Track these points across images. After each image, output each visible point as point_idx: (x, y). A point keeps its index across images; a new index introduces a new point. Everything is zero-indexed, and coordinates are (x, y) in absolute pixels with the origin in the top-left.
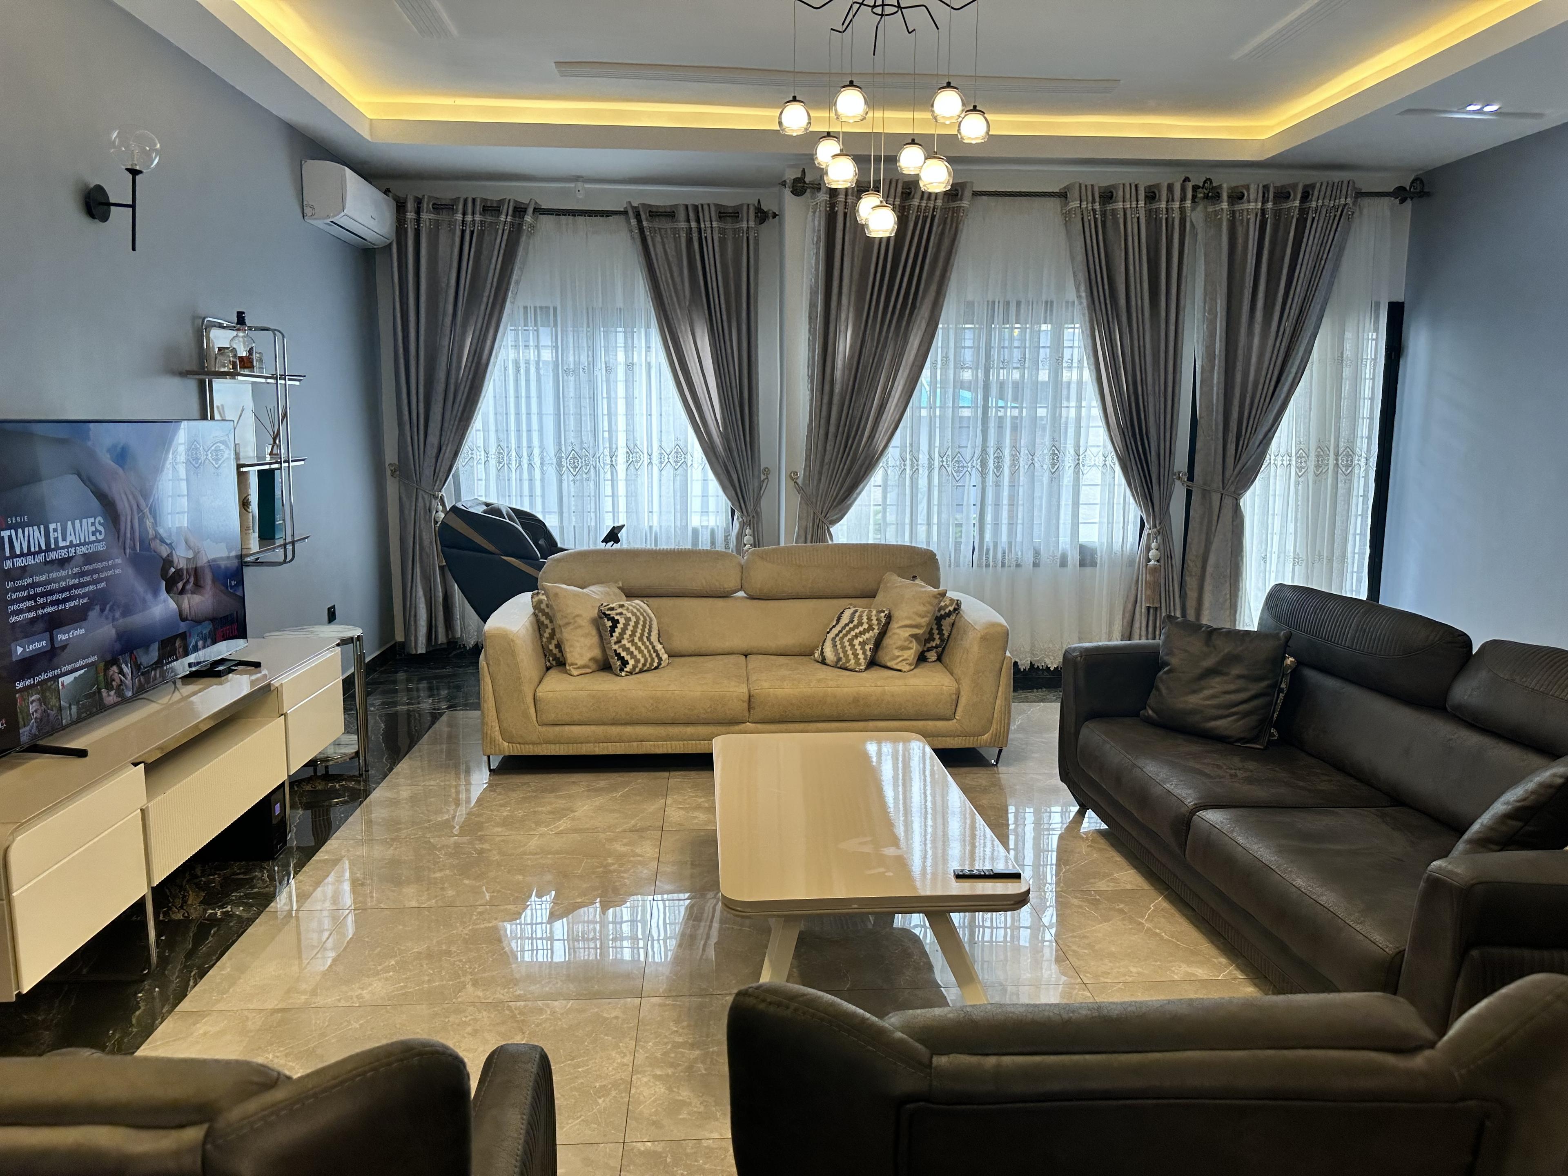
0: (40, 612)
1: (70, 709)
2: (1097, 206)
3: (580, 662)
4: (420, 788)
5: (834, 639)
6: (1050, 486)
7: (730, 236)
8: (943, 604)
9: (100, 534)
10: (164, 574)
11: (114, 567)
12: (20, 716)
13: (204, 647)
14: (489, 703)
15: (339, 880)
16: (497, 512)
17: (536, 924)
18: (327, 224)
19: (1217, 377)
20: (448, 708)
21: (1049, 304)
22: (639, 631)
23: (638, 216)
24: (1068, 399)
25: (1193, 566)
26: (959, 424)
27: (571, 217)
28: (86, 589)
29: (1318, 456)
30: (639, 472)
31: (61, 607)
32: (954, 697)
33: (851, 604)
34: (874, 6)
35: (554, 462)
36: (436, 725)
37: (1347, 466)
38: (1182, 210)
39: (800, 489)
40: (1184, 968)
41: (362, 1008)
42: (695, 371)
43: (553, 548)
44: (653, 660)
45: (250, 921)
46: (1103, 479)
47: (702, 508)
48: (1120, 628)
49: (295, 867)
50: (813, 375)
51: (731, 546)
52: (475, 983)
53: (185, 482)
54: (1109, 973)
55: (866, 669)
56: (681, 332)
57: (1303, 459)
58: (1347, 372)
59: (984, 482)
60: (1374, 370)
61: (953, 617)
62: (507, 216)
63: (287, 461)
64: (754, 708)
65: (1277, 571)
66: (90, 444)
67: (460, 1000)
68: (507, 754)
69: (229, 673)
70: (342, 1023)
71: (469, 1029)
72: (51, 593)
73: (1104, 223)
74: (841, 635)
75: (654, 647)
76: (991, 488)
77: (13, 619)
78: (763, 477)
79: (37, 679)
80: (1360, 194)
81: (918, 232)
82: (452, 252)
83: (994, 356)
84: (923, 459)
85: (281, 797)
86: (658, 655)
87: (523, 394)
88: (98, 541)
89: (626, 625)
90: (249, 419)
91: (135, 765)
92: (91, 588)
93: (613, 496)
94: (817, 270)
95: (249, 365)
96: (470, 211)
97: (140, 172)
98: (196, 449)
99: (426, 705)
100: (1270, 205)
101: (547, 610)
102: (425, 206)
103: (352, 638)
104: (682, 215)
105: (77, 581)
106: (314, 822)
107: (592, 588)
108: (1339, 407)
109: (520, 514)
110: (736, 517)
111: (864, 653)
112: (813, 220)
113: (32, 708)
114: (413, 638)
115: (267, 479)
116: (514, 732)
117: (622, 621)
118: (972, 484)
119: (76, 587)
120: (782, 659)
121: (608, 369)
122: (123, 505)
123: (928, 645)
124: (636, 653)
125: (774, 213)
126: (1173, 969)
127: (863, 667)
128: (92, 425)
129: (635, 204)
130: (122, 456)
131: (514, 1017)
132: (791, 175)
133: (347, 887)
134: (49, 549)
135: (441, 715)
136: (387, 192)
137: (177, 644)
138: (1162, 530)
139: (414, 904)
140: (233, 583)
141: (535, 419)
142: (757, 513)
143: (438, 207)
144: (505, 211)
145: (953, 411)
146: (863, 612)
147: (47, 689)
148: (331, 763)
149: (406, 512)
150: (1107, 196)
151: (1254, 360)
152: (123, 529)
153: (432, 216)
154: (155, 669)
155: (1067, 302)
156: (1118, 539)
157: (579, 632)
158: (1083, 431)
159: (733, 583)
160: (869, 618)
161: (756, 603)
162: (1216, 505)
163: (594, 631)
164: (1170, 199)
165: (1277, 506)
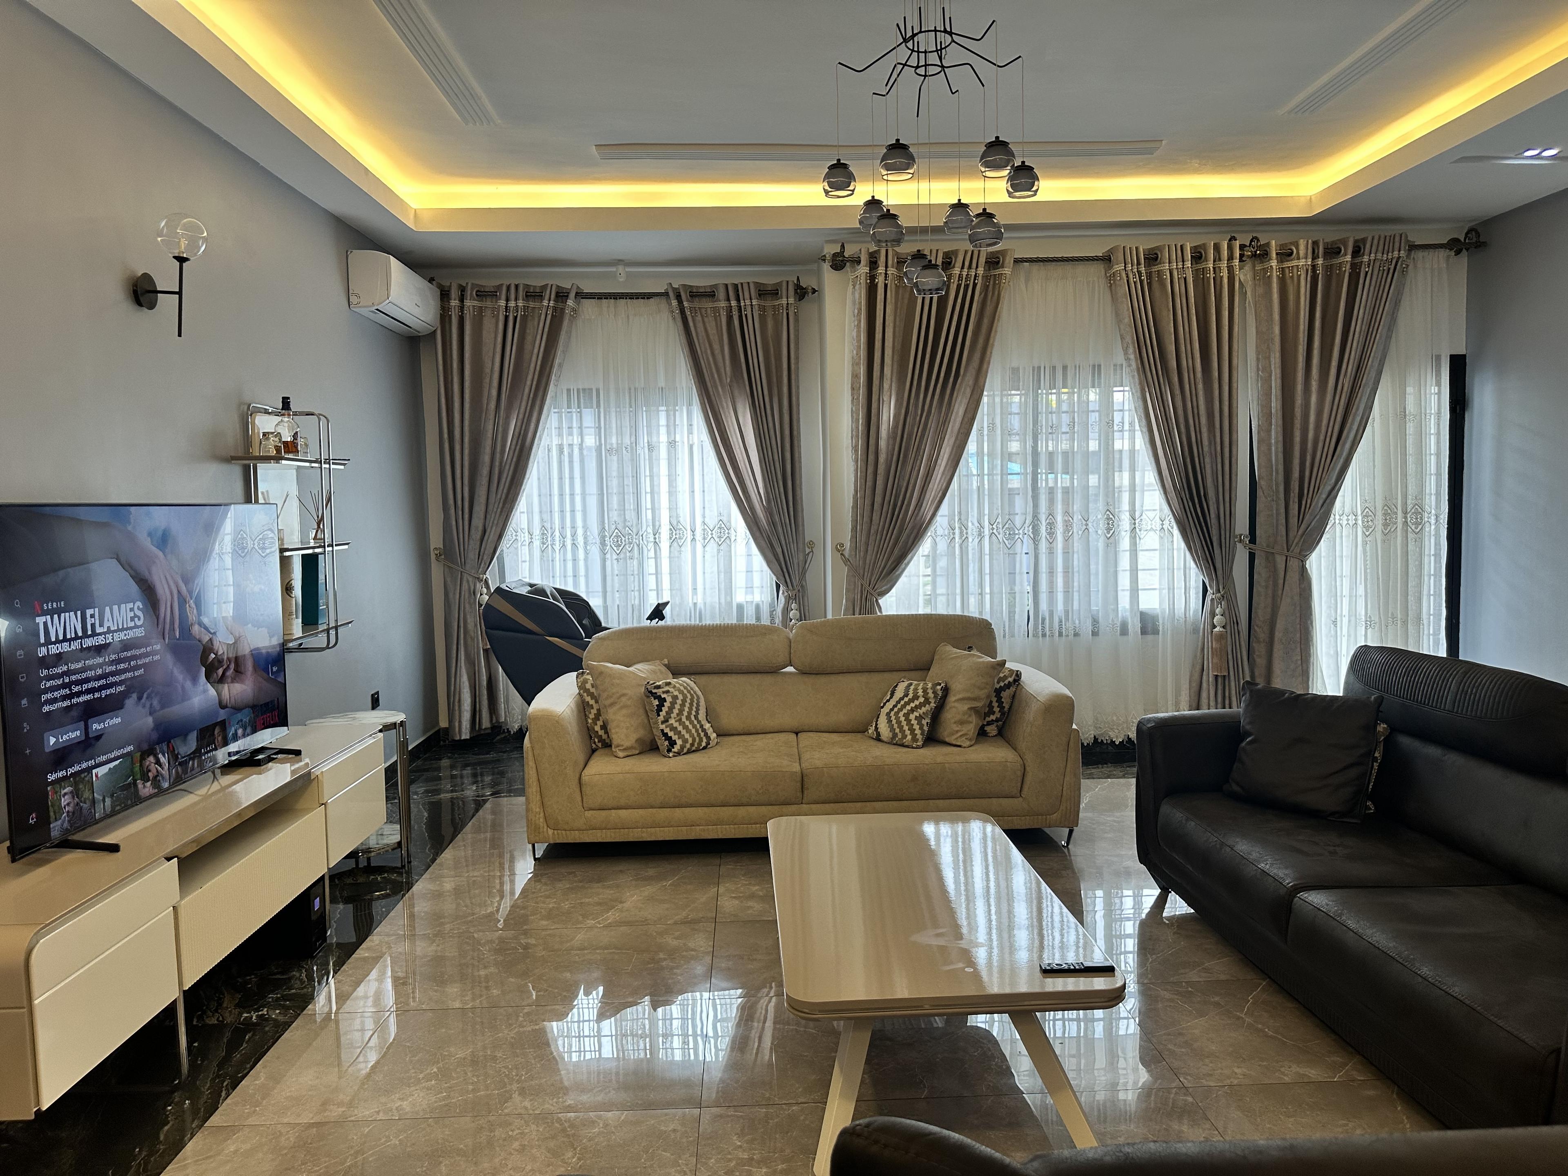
0: (74, 701)
1: (104, 801)
2: (1143, 269)
3: (627, 744)
4: (462, 879)
5: (888, 714)
6: (1106, 553)
7: (770, 313)
8: (1002, 675)
9: (139, 620)
10: (204, 660)
11: (153, 653)
12: (51, 809)
13: (244, 736)
14: (532, 788)
15: (381, 979)
16: (541, 591)
17: (584, 1021)
18: (372, 312)
19: (1275, 434)
20: (491, 795)
21: (1097, 369)
22: (686, 709)
23: (678, 297)
24: (1121, 463)
25: (1261, 632)
26: (1010, 493)
27: (612, 301)
28: (123, 677)
29: (1385, 514)
30: (683, 549)
31: (97, 695)
32: (1019, 773)
33: (905, 677)
34: (918, 67)
35: (598, 541)
36: (481, 812)
37: (1417, 524)
38: (1230, 269)
39: (846, 561)
40: (1295, 1068)
41: (403, 1121)
42: (737, 447)
43: (597, 628)
44: (701, 740)
45: (288, 1025)
46: (1162, 544)
47: (746, 584)
48: (1187, 699)
49: (334, 965)
50: (857, 446)
51: (777, 621)
52: (522, 1092)
53: (231, 571)
54: (1211, 1075)
55: (923, 746)
56: (723, 408)
57: (1370, 518)
58: (1410, 428)
59: (1036, 548)
60: (1439, 425)
61: (1012, 689)
62: (550, 300)
63: (331, 545)
64: (808, 789)
65: (1349, 636)
66: (130, 528)
67: (506, 1111)
68: (552, 842)
69: (269, 762)
70: (380, 1139)
71: (516, 1145)
72: (87, 680)
73: (1150, 284)
74: (896, 710)
75: (702, 726)
76: (1044, 556)
77: (46, 709)
78: (807, 550)
79: (71, 771)
80: (1413, 247)
81: (959, 300)
82: (496, 338)
83: (1041, 421)
84: (972, 527)
85: (321, 891)
86: (706, 734)
87: (567, 475)
88: (136, 627)
89: (673, 704)
90: (294, 506)
91: (169, 859)
92: (129, 675)
93: (657, 574)
94: (859, 341)
95: (294, 450)
96: (513, 296)
97: (186, 259)
98: (243, 538)
99: (470, 792)
100: (1320, 261)
101: (593, 690)
102: (469, 293)
103: (395, 724)
104: (721, 294)
105: (113, 668)
106: (355, 917)
107: (639, 666)
108: (1404, 462)
109: (564, 594)
110: (781, 592)
111: (921, 728)
112: (853, 293)
113: (64, 801)
114: (457, 724)
115: (310, 563)
116: (559, 818)
117: (669, 699)
118: (1025, 551)
119: (113, 674)
120: (835, 737)
121: (651, 448)
122: (163, 591)
123: (988, 719)
124: (684, 732)
125: (813, 289)
126: (1283, 1069)
127: (920, 743)
128: (132, 509)
129: (675, 286)
130: (164, 540)
131: (564, 1130)
132: (831, 249)
133: (389, 984)
134: (85, 635)
135: (485, 801)
136: (431, 280)
137: (216, 732)
138: (1227, 595)
139: (457, 1005)
140: (275, 669)
141: (578, 499)
142: (802, 586)
143: (481, 294)
144: (547, 297)
145: (1002, 478)
146: (919, 685)
147: (80, 780)
148: (373, 854)
149: (451, 595)
150: (1152, 258)
152: (162, 615)
153: (476, 303)
154: (193, 759)
155: (1115, 365)
156: (1180, 605)
157: (624, 711)
158: (1138, 495)
159: (782, 658)
160: (925, 691)
161: (806, 679)
162: (1281, 566)
163: (641, 711)
164: (1218, 259)
165: (1345, 567)
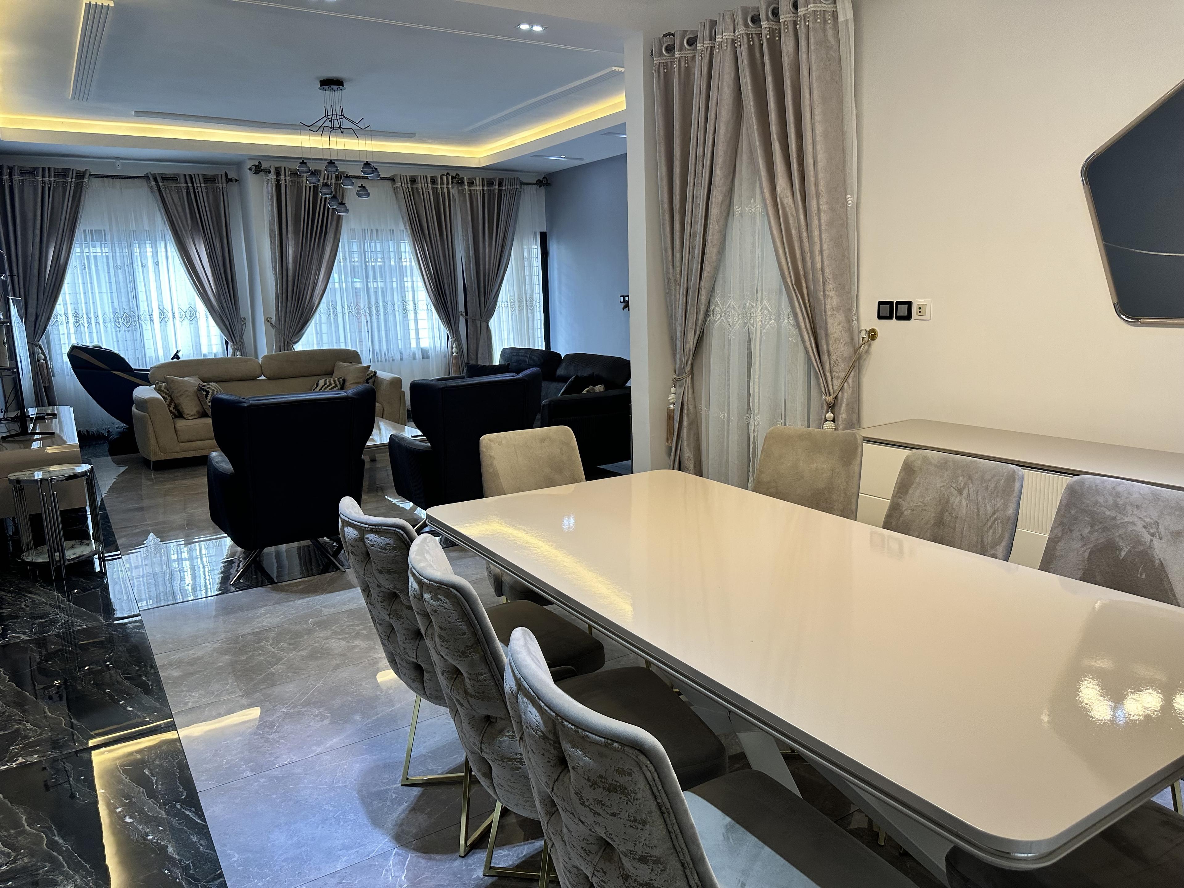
2: (409, 186)
3: (192, 413)
7: (212, 191)
8: (368, 372)
14: (151, 434)
19: (472, 266)
21: (392, 232)
23: (155, 179)
24: (407, 276)
26: (356, 291)
27: (113, 180)
29: (519, 302)
35: (113, 320)
37: (531, 306)
38: (448, 188)
39: (273, 326)
42: (198, 264)
46: (428, 316)
57: (513, 302)
58: (526, 264)
59: (371, 319)
60: (537, 263)
61: (373, 379)
62: (72, 178)
68: (164, 459)
73: (413, 193)
76: (375, 322)
78: (242, 323)
80: (523, 184)
82: (36, 199)
84: (339, 308)
87: (88, 282)
96: (47, 175)
100: (485, 188)
101: (165, 391)
102: (15, 171)
104: (182, 180)
107: (188, 378)
112: (267, 188)
116: (165, 447)
117: (211, 391)
118: (366, 320)
121: (143, 265)
125: (236, 179)
129: (153, 173)
132: (253, 164)
138: (457, 339)
142: (244, 342)
143: (24, 172)
144: (70, 176)
145: (351, 284)
146: (331, 380)
150: (413, 180)
151: (487, 259)
153: (20, 178)
155: (401, 231)
156: (438, 345)
157: (188, 398)
158: (416, 293)
159: (258, 372)
160: (334, 381)
161: (271, 381)
162: (479, 325)
163: (196, 398)
164: (442, 183)
165: (505, 326)
